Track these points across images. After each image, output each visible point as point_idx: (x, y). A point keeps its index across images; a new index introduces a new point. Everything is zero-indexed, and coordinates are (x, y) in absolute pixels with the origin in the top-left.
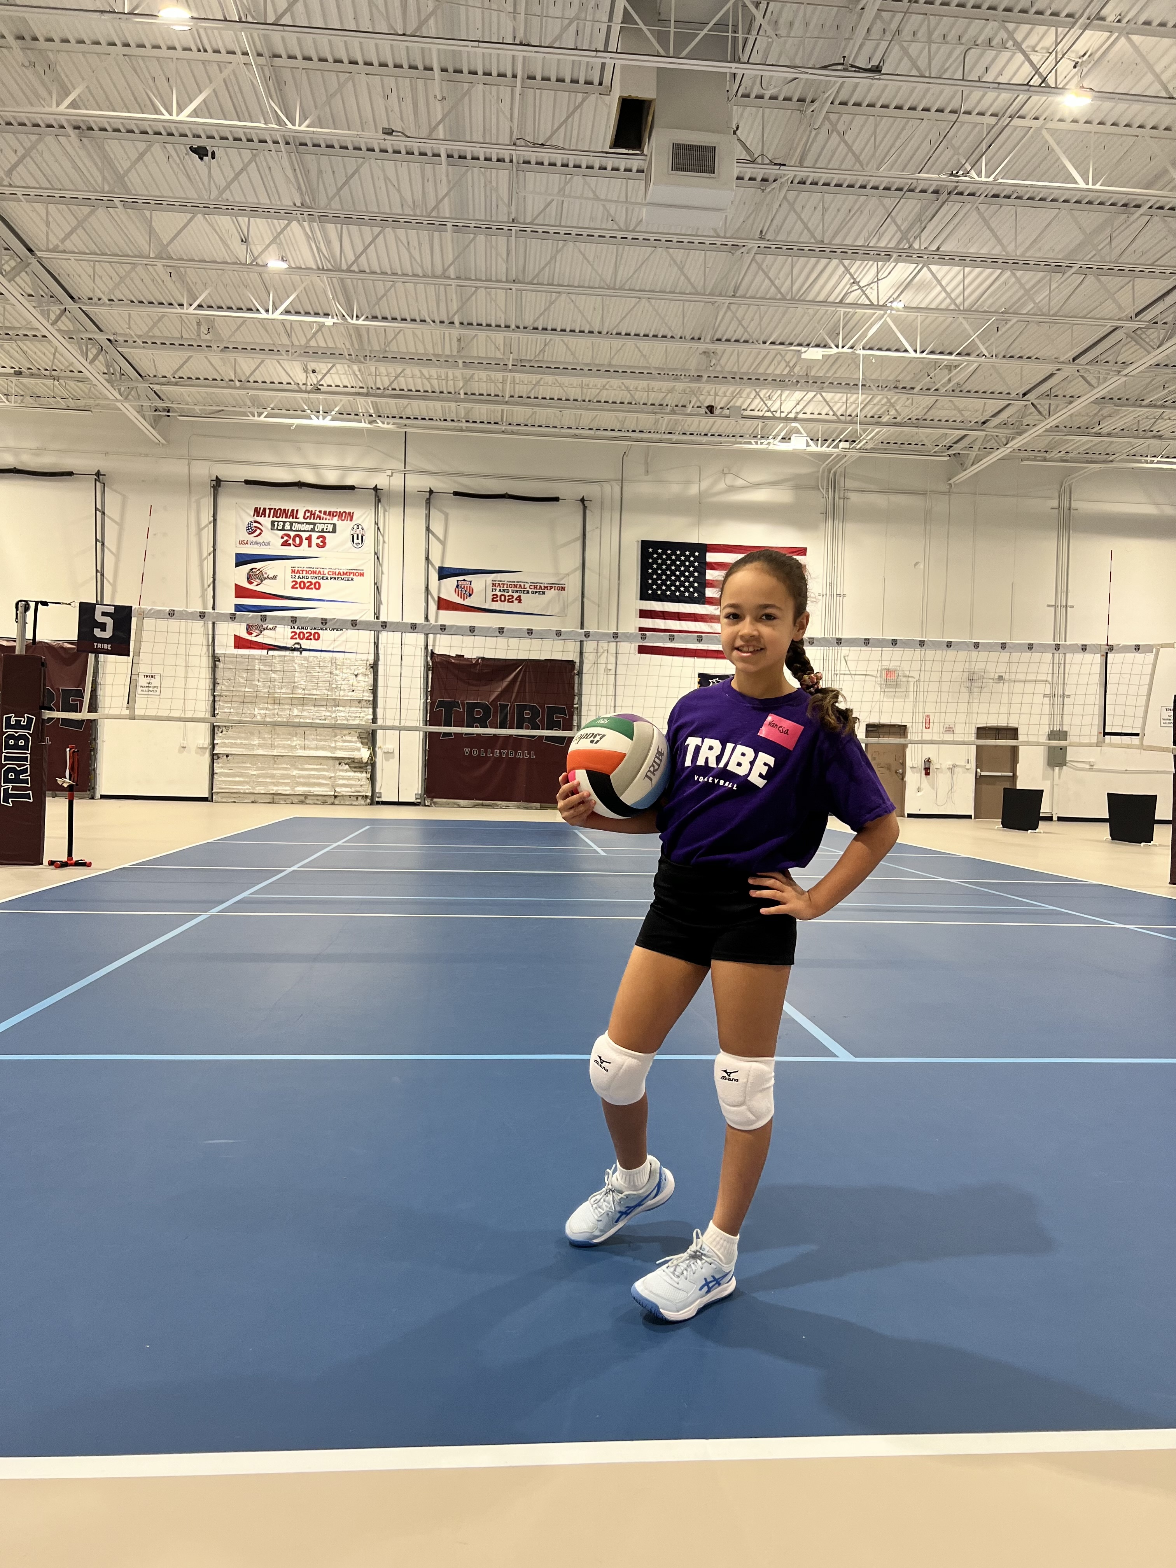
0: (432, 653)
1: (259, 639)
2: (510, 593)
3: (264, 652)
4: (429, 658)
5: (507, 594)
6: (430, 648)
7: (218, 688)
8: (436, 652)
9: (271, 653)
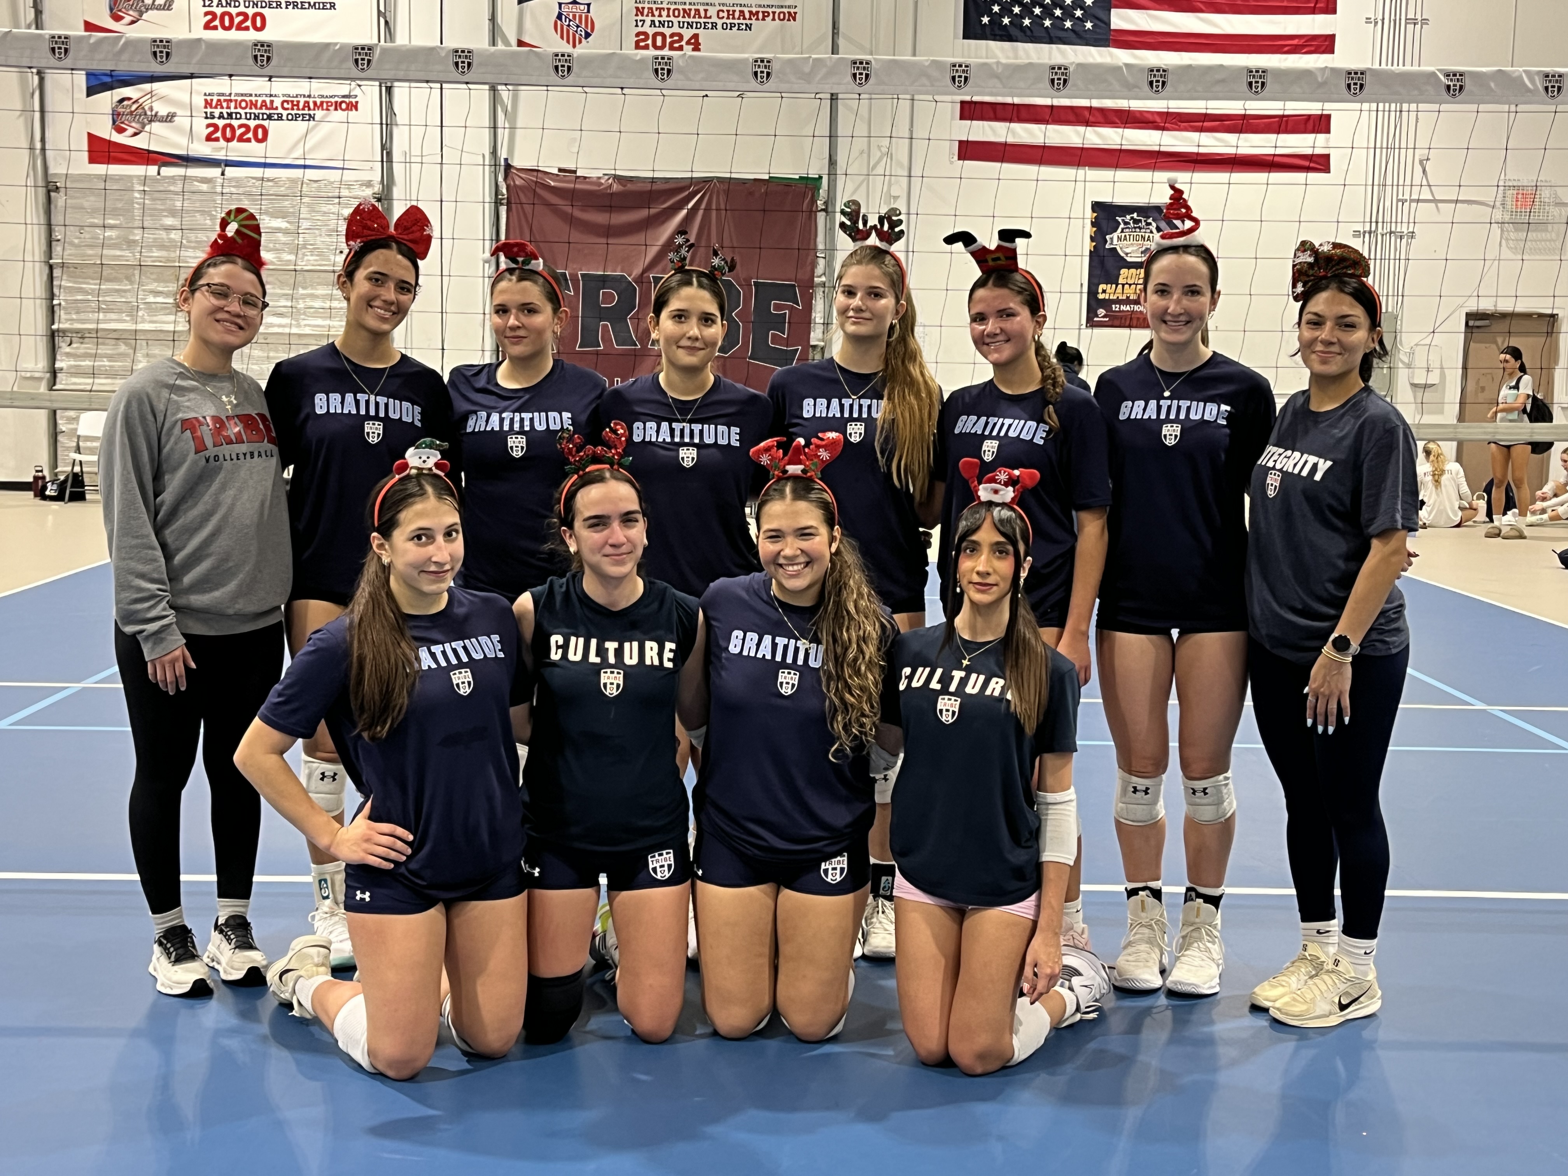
0: (508, 167)
1: (139, 142)
2: (676, 29)
3: (152, 170)
4: (501, 179)
5: (667, 32)
6: (503, 154)
7: (57, 249)
8: (517, 163)
9: (167, 171)
